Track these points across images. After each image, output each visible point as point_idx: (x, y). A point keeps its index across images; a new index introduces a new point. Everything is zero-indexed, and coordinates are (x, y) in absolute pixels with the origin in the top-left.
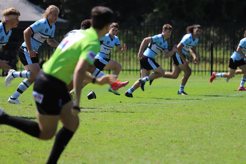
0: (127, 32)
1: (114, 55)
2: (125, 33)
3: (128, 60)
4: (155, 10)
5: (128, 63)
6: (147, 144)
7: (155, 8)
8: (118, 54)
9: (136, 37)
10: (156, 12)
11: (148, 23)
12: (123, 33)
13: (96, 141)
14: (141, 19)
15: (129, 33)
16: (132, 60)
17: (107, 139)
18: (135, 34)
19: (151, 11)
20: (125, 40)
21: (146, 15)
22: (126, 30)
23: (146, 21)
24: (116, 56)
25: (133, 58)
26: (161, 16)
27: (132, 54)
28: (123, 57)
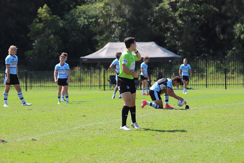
0: (217, 62)
1: (209, 75)
2: (216, 63)
3: (218, 78)
4: (234, 48)
5: (218, 80)
6: (229, 129)
7: (233, 47)
8: (211, 75)
9: (222, 64)
10: (234, 50)
11: (229, 56)
12: (215, 63)
13: (198, 127)
14: (225, 54)
15: (218, 62)
16: (220, 78)
17: (205, 126)
18: (222, 63)
19: (231, 49)
20: (216, 66)
21: (228, 51)
22: (216, 61)
23: (228, 55)
24: (210, 76)
25: (221, 77)
26: (237, 52)
27: (220, 75)
28: (214, 77)
